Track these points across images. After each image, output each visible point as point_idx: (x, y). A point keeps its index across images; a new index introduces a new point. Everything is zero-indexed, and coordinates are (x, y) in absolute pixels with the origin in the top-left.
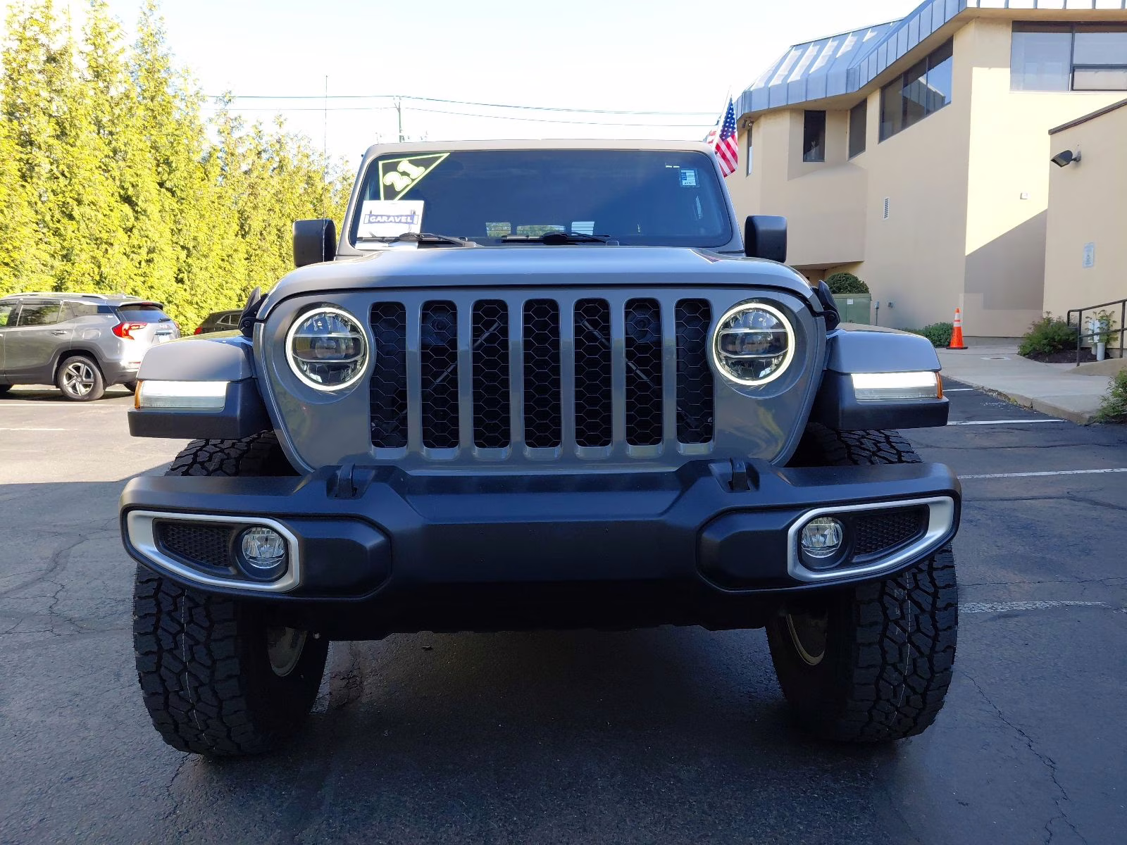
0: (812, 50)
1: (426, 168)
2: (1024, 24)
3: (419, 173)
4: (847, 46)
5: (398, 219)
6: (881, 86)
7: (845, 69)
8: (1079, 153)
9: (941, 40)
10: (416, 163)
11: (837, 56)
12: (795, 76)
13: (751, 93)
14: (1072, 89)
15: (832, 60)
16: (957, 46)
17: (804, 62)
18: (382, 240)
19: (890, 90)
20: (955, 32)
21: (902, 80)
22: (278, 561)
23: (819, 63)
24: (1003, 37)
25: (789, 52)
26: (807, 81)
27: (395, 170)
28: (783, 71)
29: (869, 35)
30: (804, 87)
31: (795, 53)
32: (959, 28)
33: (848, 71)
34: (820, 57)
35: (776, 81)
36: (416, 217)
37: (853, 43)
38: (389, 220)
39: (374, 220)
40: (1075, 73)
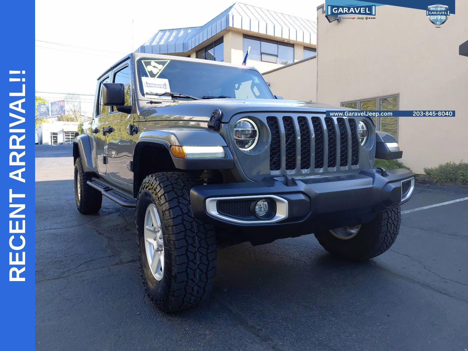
0: (167, 33)
1: (163, 65)
2: (247, 36)
3: (161, 67)
4: (181, 33)
5: (159, 86)
6: (196, 51)
7: (182, 42)
8: (269, 83)
9: (219, 37)
10: (159, 63)
11: (179, 37)
12: (162, 43)
13: (144, 47)
14: (261, 61)
15: (176, 38)
16: (225, 39)
17: (165, 37)
18: (157, 95)
19: (199, 53)
20: (224, 35)
21: (204, 50)
22: (265, 213)
23: (171, 39)
24: (240, 39)
25: (159, 32)
26: (167, 45)
27: (150, 65)
28: (157, 39)
29: (189, 31)
30: (166, 48)
31: (161, 34)
32: (226, 33)
33: (183, 43)
34: (172, 36)
35: (154, 43)
36: (167, 86)
37: (183, 33)
38: (156, 86)
39: (149, 86)
40: (262, 55)
